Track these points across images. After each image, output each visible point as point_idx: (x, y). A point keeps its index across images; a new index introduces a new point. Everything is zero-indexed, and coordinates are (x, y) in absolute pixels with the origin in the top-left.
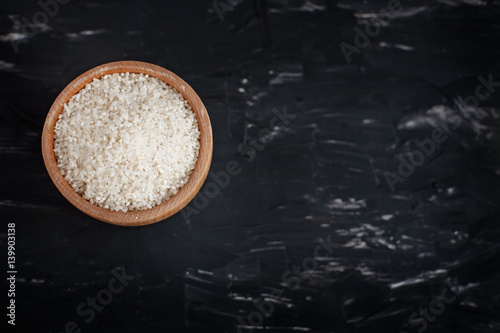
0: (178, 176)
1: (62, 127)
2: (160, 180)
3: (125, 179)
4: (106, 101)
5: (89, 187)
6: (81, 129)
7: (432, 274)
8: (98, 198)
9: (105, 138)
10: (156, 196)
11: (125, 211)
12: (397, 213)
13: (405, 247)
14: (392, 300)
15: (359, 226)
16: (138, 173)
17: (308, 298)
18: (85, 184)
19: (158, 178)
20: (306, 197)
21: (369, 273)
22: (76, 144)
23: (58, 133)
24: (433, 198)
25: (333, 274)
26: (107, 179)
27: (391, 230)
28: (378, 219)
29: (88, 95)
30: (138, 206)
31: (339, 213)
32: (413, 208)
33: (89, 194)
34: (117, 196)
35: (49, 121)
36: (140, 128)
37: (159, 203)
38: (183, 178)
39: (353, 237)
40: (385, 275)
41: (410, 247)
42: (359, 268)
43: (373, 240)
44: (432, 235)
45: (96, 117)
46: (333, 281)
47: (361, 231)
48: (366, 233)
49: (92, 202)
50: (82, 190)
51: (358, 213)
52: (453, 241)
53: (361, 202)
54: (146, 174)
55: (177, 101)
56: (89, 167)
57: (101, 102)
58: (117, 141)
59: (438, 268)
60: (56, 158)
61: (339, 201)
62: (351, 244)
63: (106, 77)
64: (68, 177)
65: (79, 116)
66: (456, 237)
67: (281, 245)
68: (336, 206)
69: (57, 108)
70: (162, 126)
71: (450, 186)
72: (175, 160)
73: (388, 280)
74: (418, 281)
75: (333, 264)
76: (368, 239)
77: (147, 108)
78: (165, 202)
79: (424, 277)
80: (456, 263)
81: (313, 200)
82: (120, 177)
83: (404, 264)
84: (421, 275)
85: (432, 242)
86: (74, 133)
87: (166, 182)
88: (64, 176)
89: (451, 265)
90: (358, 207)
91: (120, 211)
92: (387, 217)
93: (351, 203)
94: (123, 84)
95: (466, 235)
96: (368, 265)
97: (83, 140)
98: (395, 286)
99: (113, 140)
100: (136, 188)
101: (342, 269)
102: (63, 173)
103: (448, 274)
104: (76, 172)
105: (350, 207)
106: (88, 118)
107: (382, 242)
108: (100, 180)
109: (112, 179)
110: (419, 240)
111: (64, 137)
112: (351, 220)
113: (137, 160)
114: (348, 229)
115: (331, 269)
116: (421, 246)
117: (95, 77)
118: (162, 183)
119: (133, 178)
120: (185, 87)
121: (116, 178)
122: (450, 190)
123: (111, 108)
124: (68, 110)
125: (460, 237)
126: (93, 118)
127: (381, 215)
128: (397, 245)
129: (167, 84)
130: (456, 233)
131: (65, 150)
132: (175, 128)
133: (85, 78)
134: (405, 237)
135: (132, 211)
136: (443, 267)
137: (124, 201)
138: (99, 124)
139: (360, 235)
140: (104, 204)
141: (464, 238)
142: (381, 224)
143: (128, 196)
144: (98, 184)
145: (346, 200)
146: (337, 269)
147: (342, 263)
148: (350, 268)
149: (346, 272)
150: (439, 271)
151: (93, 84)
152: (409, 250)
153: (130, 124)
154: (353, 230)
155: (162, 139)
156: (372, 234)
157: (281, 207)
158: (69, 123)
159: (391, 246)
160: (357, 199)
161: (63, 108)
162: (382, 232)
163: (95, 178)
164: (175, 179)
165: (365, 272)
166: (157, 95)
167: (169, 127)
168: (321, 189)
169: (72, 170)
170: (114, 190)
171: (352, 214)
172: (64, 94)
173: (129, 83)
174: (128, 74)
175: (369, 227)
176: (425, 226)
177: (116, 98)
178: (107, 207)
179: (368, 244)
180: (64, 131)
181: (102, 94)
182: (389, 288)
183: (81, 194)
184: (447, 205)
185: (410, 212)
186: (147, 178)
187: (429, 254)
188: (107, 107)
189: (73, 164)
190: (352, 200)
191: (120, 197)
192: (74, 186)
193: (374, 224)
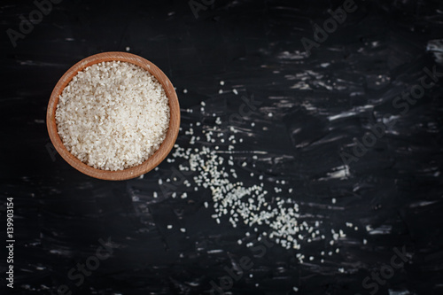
0: (157, 135)
1: (61, 114)
2: (144, 141)
3: (117, 146)
4: (91, 88)
5: (90, 156)
6: (76, 113)
7: (362, 109)
8: (99, 164)
9: (96, 117)
10: (143, 154)
11: (122, 169)
12: (333, 62)
13: (339, 88)
14: (331, 129)
15: (303, 72)
16: (127, 139)
17: (265, 129)
18: (87, 154)
19: (142, 140)
20: (261, 50)
21: (311, 109)
22: (74, 126)
23: (59, 119)
24: (361, 50)
25: (284, 109)
26: (104, 148)
27: (328, 75)
28: (318, 66)
29: (76, 85)
30: (131, 164)
31: (287, 63)
32: (345, 57)
33: (92, 162)
34: (114, 159)
35: (50, 111)
36: (122, 105)
37: (147, 158)
38: (161, 136)
39: (299, 80)
40: (324, 110)
41: (344, 88)
42: (304, 105)
43: (315, 83)
44: (361, 78)
45: (86, 102)
46: (284, 115)
47: (305, 76)
48: (309, 78)
49: (95, 167)
50: (85, 159)
51: (302, 62)
52: (378, 83)
53: (304, 53)
54: (132, 139)
55: (146, 78)
56: (88, 141)
57: (87, 89)
58: (106, 118)
59: (366, 104)
60: (61, 139)
61: (287, 53)
62: (297, 86)
63: (87, 69)
64: (73, 151)
65: (72, 103)
66: (380, 80)
67: (243, 88)
68: (284, 57)
69: (54, 99)
70: (138, 99)
71: (375, 41)
72: (153, 124)
73: (327, 114)
74: (351, 114)
75: (283, 101)
76: (310, 82)
77: (124, 87)
78: (151, 157)
79: (355, 111)
80: (381, 100)
81: (266, 53)
82: (113, 144)
83: (340, 101)
84: (353, 110)
85: (361, 84)
86: (71, 117)
87: (149, 142)
88: (70, 152)
89: (377, 101)
90: (302, 57)
91: (118, 170)
92: (325, 65)
93: (296, 54)
94: (101, 72)
95: (388, 79)
96: (311, 102)
97: (80, 122)
98: (332, 118)
99: (103, 118)
100: (128, 151)
101: (290, 106)
102: (69, 149)
103: (375, 109)
104: (79, 147)
105: (295, 57)
106: (80, 104)
107: (322, 84)
108: (98, 149)
109: (107, 147)
110: (351, 83)
111: (64, 121)
112: (297, 67)
113: (124, 129)
114: (294, 74)
115: (282, 106)
116: (352, 87)
117: (79, 70)
118: (147, 143)
119: (124, 144)
120: (149, 65)
121: (111, 146)
122: (375, 44)
123: (96, 93)
124: (63, 100)
125: (383, 80)
126: (83, 103)
127: (320, 63)
128: (333, 86)
129: (136, 66)
130: (380, 77)
131: (67, 131)
132: (148, 99)
133: (71, 73)
134: (339, 80)
135: (128, 168)
136: (370, 103)
137: (120, 162)
138: (89, 107)
139: (304, 79)
140: (104, 167)
141: (386, 80)
142: (321, 70)
143: (122, 157)
144: (97, 153)
145: (292, 52)
146: (286, 106)
147: (291, 101)
148: (297, 104)
149: (294, 108)
150: (367, 107)
151: (78, 76)
152: (343, 90)
153: (114, 103)
154: (298, 75)
155: (139, 109)
156: (313, 78)
157: (242, 59)
158: (65, 110)
159: (328, 88)
160: (301, 52)
161: (59, 99)
162: (321, 76)
163: (94, 149)
164: (156, 138)
165: (310, 108)
166: (129, 75)
167: (144, 99)
168: (272, 44)
169: (76, 145)
170: (110, 155)
171: (297, 63)
172: (57, 88)
173: (106, 70)
174: (103, 63)
175: (311, 72)
176: (355, 72)
177: (98, 85)
178: (107, 169)
179: (311, 86)
180: (63, 117)
181: (87, 83)
182: (328, 120)
183: (86, 163)
184: (372, 55)
185: (343, 60)
186: (134, 141)
187: (359, 93)
188: (92, 92)
189: (75, 141)
190: (297, 52)
191: (116, 160)
192: (79, 157)
193: (314, 71)
